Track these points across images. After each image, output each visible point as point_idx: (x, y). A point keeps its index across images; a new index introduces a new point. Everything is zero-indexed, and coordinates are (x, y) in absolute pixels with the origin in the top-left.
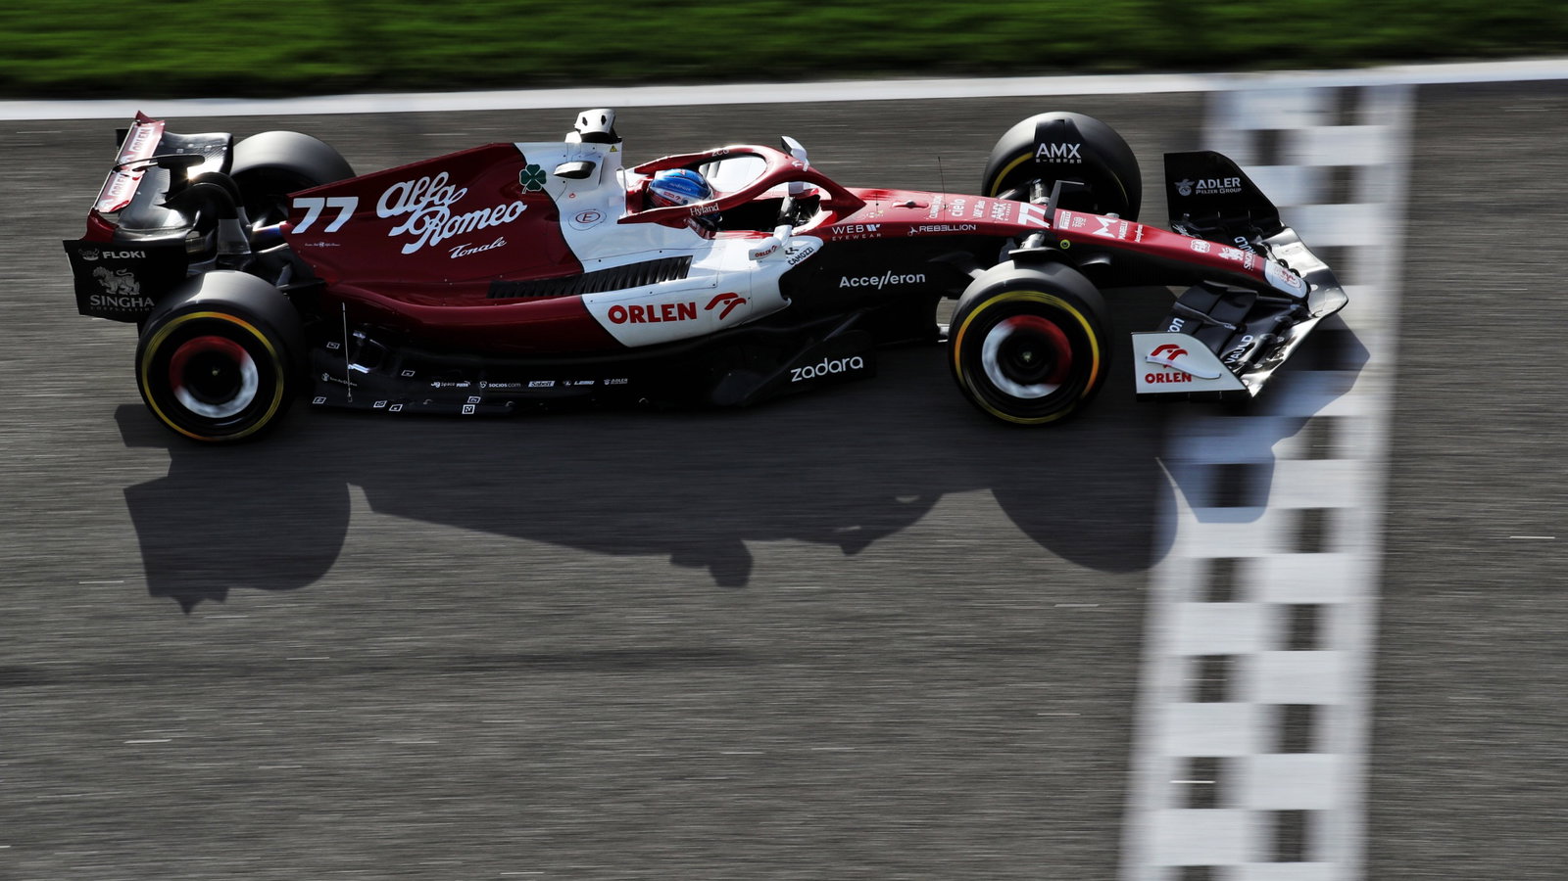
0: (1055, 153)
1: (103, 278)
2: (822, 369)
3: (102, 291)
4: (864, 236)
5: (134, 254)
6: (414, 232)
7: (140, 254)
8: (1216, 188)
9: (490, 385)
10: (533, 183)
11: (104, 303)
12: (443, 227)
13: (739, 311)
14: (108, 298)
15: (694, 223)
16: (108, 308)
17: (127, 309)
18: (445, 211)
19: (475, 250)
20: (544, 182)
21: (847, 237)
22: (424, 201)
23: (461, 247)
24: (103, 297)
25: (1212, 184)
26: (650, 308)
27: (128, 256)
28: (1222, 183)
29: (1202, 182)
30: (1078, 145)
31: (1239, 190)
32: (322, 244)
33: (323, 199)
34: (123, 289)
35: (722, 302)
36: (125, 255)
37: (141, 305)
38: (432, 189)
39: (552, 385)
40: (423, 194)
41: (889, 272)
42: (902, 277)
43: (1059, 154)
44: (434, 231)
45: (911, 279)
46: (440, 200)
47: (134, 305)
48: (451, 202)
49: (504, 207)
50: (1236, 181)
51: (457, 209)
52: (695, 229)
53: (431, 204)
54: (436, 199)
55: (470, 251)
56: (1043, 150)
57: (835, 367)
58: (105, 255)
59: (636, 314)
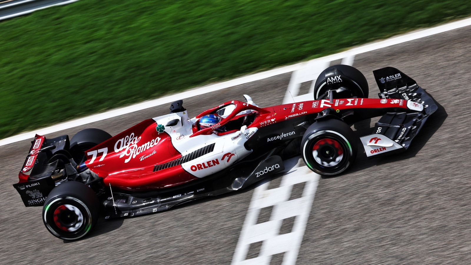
0: (333, 80)
1: (30, 194)
2: (266, 171)
3: (31, 198)
4: (271, 123)
5: (36, 184)
6: (127, 155)
7: (38, 184)
8: (393, 78)
9: (161, 200)
10: (161, 130)
11: (33, 202)
12: (136, 151)
13: (233, 159)
14: (34, 200)
15: (215, 132)
16: (34, 203)
17: (40, 202)
18: (136, 146)
19: (147, 157)
20: (164, 129)
21: (265, 125)
22: (129, 145)
23: (143, 157)
24: (32, 200)
25: (391, 77)
26: (203, 164)
27: (34, 185)
28: (394, 76)
29: (387, 77)
30: (340, 76)
31: (401, 77)
32: (99, 166)
33: (97, 150)
34: (37, 196)
35: (226, 157)
36: (33, 185)
37: (44, 200)
38: (130, 140)
39: (180, 196)
40: (128, 142)
41: (283, 133)
42: (287, 134)
43: (334, 80)
44: (133, 153)
45: (290, 134)
46: (134, 142)
47: (42, 201)
48: (137, 142)
49: (153, 140)
50: (399, 75)
51: (139, 144)
52: (215, 134)
53: (131, 144)
54: (132, 142)
55: (146, 157)
56: (329, 80)
57: (270, 169)
58: (27, 186)
59: (199, 167)
